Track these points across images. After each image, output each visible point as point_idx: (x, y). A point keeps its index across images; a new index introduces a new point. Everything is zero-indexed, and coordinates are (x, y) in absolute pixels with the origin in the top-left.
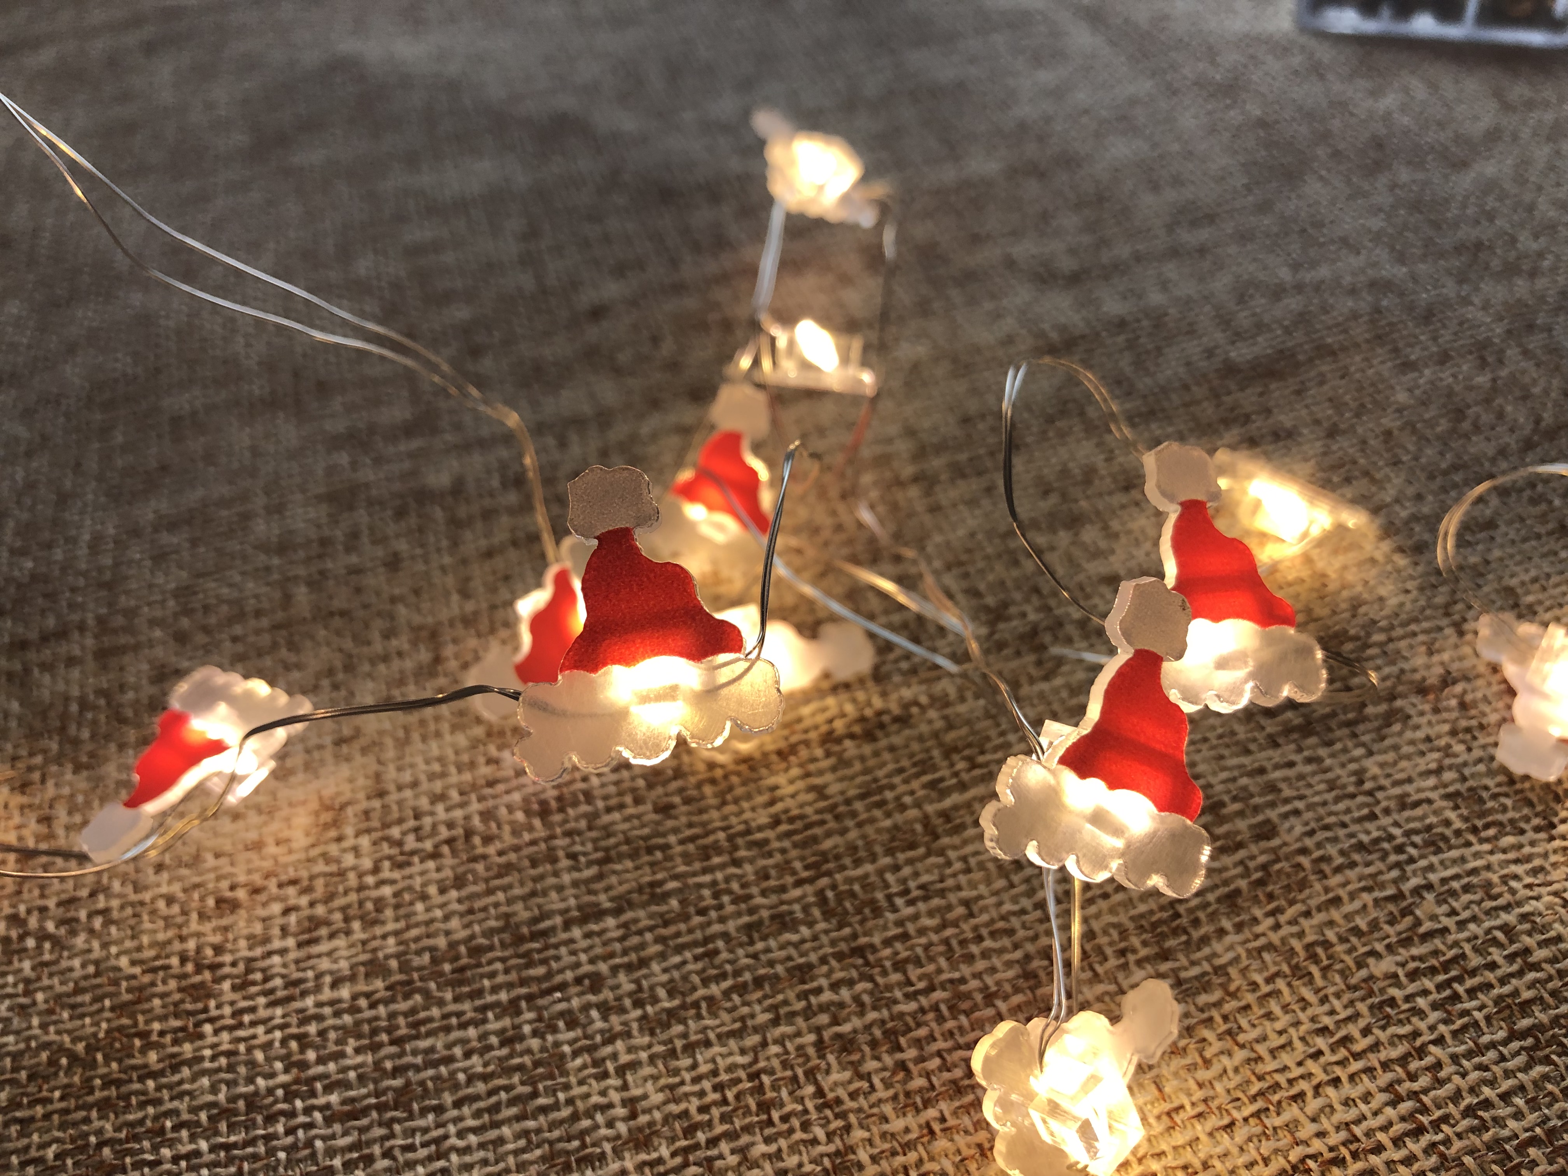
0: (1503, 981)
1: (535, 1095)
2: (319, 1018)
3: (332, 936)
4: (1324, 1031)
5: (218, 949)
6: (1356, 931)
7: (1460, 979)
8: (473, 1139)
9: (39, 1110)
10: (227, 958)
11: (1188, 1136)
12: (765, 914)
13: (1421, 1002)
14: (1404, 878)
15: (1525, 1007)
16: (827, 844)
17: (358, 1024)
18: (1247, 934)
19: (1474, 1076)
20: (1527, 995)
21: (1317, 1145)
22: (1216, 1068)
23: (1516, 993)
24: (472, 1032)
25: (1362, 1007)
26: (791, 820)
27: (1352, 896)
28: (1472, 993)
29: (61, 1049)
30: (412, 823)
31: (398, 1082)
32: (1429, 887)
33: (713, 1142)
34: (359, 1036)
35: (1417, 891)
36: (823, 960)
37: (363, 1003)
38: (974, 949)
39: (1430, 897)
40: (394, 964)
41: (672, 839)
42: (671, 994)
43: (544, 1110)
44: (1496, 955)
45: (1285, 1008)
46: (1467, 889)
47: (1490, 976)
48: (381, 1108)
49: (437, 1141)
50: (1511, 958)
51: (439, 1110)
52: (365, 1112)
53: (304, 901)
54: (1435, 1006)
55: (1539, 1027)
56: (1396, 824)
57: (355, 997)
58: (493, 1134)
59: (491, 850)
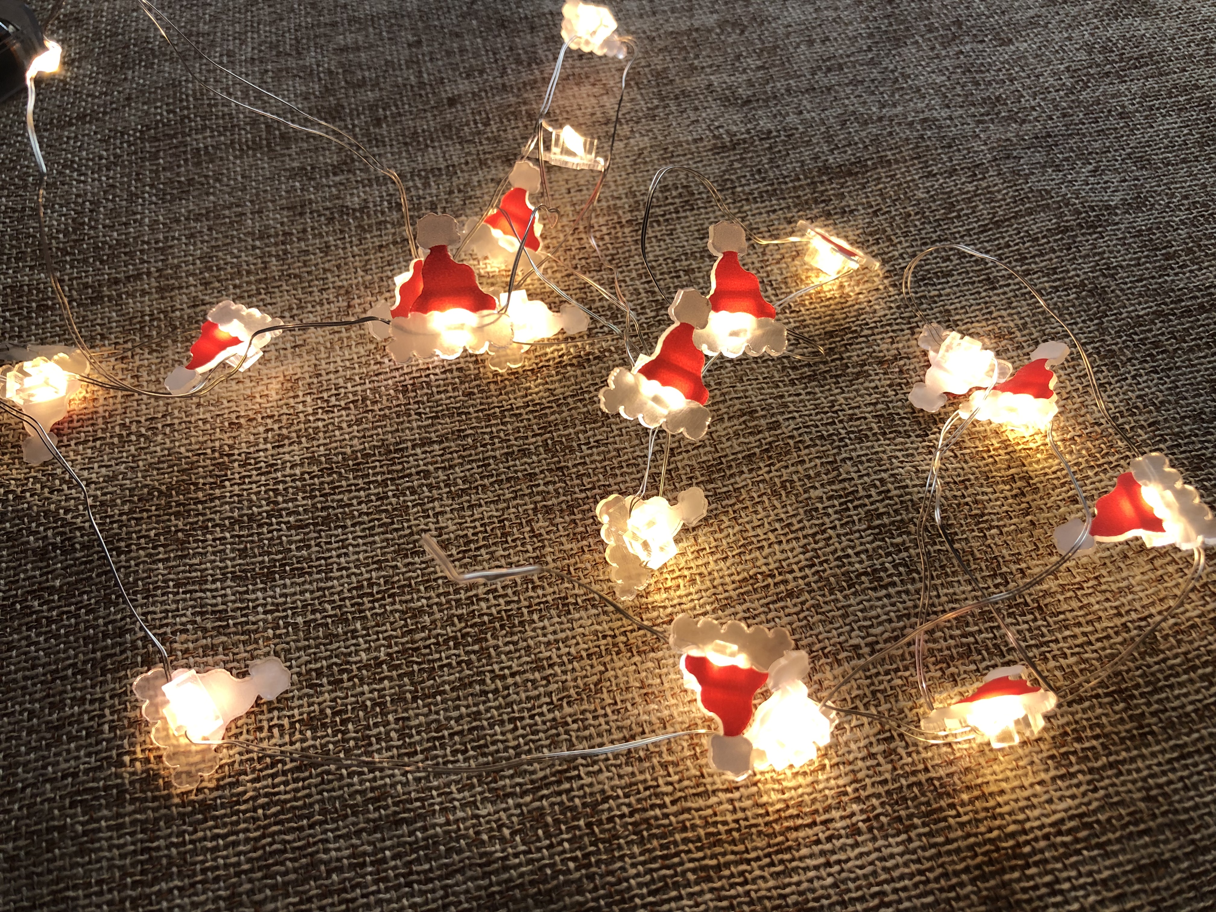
0: (872, 504)
1: (393, 523)
2: (285, 482)
3: (290, 444)
4: (781, 520)
5: (231, 447)
6: (809, 477)
7: (851, 501)
8: (360, 541)
9: (145, 515)
10: (236, 452)
11: (705, 560)
12: (515, 449)
13: (830, 511)
14: (839, 454)
15: (880, 516)
16: (553, 418)
17: (304, 486)
18: (754, 474)
19: (845, 543)
20: (882, 510)
21: (764, 568)
22: (725, 533)
23: (877, 509)
24: (362, 493)
25: (801, 511)
26: (535, 405)
27: (811, 460)
28: (855, 508)
29: (154, 488)
30: (334, 392)
31: (324, 514)
32: (851, 459)
33: (478, 549)
34: (305, 492)
35: (844, 460)
36: (542, 472)
37: (306, 476)
38: (618, 472)
39: (849, 463)
40: (323, 459)
41: (471, 410)
42: (464, 482)
43: (396, 530)
44: (873, 492)
45: (764, 509)
46: (868, 461)
47: (867, 501)
48: (315, 525)
49: (342, 541)
50: (879, 494)
51: (344, 527)
52: (307, 526)
53: (276, 427)
54: (836, 512)
55: (884, 525)
56: (844, 428)
57: (302, 474)
58: (371, 539)
59: (376, 408)
